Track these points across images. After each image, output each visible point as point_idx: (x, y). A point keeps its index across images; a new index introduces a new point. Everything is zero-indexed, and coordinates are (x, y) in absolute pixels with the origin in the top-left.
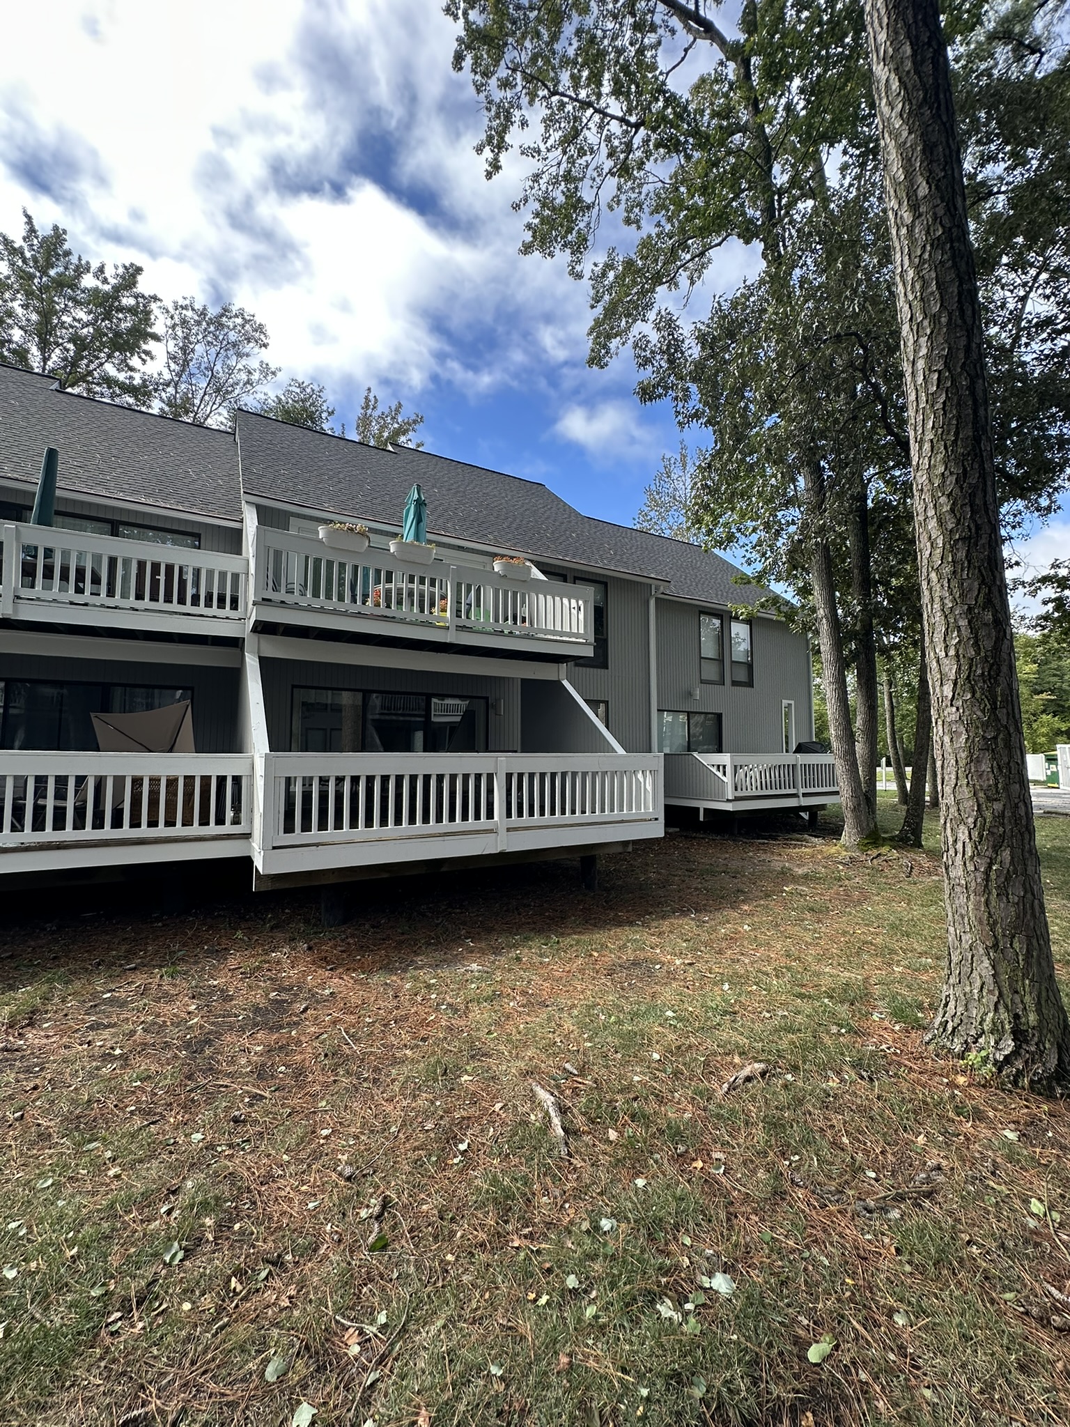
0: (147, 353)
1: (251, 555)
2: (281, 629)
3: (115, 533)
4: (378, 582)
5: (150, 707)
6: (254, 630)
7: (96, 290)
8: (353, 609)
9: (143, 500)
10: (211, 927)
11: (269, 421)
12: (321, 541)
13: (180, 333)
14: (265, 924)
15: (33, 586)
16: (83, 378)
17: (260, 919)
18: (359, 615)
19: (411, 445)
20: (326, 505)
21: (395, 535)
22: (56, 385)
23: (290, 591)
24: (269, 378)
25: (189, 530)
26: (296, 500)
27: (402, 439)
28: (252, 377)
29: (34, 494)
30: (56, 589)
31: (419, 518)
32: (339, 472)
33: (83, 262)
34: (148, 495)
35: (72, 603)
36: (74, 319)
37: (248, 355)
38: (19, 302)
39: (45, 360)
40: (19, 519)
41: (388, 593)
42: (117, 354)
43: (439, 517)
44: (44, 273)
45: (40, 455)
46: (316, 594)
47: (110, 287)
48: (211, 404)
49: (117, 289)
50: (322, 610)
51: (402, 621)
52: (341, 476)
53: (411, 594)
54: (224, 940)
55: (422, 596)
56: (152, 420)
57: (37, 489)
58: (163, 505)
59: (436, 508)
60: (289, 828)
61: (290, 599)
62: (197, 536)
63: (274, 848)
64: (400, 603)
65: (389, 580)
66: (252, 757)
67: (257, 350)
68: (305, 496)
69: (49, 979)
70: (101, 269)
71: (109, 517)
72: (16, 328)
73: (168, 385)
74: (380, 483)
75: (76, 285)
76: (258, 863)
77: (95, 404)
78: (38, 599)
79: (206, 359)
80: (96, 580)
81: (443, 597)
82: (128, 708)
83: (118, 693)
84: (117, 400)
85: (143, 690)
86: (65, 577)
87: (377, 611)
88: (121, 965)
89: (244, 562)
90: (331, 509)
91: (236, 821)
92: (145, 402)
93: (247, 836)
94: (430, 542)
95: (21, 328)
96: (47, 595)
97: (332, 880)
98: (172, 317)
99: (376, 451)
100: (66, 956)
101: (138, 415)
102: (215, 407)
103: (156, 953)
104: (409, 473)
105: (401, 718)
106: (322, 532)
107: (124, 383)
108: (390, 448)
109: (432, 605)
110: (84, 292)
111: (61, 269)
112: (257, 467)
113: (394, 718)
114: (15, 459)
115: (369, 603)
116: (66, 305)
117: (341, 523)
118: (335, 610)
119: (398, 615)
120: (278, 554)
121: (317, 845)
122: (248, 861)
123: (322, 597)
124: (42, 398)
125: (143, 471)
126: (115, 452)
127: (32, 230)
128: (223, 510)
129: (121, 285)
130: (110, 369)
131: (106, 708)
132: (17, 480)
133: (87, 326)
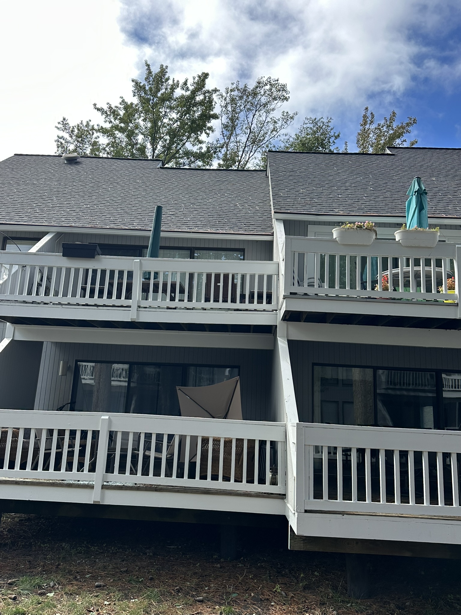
0: (210, 128)
1: (281, 259)
2: (304, 317)
3: (192, 257)
4: (385, 268)
5: (212, 382)
6: (284, 319)
7: (182, 97)
8: (365, 294)
9: (209, 231)
10: (255, 576)
11: (291, 155)
12: (335, 241)
13: (229, 108)
14: (298, 583)
15: (147, 299)
16: (174, 157)
17: (294, 576)
18: (370, 299)
19: (405, 145)
20: (336, 210)
21: (399, 225)
22: (160, 165)
23: (311, 285)
24: (288, 122)
25: (237, 247)
26: (313, 211)
27: (397, 142)
28: (277, 125)
29: (149, 237)
30: (159, 300)
31: (421, 207)
32: (346, 182)
33: (175, 82)
34: (212, 226)
35: (168, 308)
36: (170, 119)
37: (273, 110)
38: (142, 118)
39: (154, 150)
40: (141, 255)
41: (395, 277)
42: (193, 134)
43: (439, 202)
44: (155, 96)
45: (152, 212)
46: (332, 285)
47: (190, 92)
48: (249, 152)
49: (194, 93)
50: (337, 298)
51: (409, 302)
52: (347, 184)
53: (417, 275)
54: (266, 591)
55: (428, 277)
56: (214, 173)
57: (151, 234)
58: (221, 232)
59: (435, 195)
60: (318, 495)
61: (311, 291)
62: (242, 251)
63: (306, 511)
64: (407, 284)
65: (395, 265)
66: (285, 426)
67: (280, 104)
68: (319, 207)
69: (148, 595)
70: (185, 83)
71: (189, 245)
72: (140, 134)
73: (222, 147)
74: (381, 183)
75: (171, 98)
76: (293, 522)
77: (181, 171)
78: (150, 307)
79: (246, 122)
80: (182, 291)
81: (451, 276)
82: (197, 383)
83: (192, 371)
84: (193, 166)
85: (207, 368)
86: (165, 291)
87: (386, 295)
88: (193, 596)
89: (275, 266)
90: (341, 213)
91: (274, 482)
92: (208, 162)
93: (283, 496)
94: (431, 226)
95: (142, 134)
96: (155, 304)
97: (356, 550)
98: (225, 99)
99: (376, 157)
100: (159, 579)
101: (205, 172)
102: (252, 154)
103: (217, 591)
104: (407, 168)
105: (412, 394)
106: (335, 233)
107: (196, 153)
108: (388, 151)
109: (439, 283)
110: (175, 101)
111: (164, 90)
112: (283, 191)
113: (405, 393)
114: (140, 217)
115: (378, 288)
116: (165, 112)
117: (350, 223)
118: (348, 297)
119: (406, 296)
120: (301, 256)
121: (343, 513)
122: (283, 520)
123: (337, 287)
124: (153, 174)
125: (208, 210)
126: (192, 201)
127: (150, 72)
128: (259, 229)
129: (196, 88)
130: (189, 146)
131: (184, 383)
132: (140, 230)
133: (177, 121)
